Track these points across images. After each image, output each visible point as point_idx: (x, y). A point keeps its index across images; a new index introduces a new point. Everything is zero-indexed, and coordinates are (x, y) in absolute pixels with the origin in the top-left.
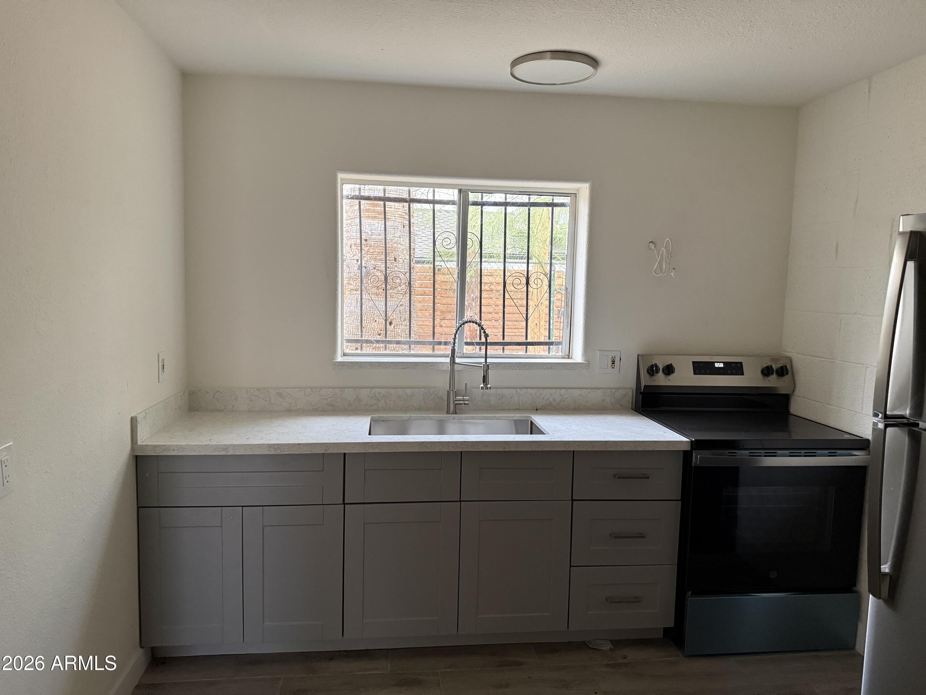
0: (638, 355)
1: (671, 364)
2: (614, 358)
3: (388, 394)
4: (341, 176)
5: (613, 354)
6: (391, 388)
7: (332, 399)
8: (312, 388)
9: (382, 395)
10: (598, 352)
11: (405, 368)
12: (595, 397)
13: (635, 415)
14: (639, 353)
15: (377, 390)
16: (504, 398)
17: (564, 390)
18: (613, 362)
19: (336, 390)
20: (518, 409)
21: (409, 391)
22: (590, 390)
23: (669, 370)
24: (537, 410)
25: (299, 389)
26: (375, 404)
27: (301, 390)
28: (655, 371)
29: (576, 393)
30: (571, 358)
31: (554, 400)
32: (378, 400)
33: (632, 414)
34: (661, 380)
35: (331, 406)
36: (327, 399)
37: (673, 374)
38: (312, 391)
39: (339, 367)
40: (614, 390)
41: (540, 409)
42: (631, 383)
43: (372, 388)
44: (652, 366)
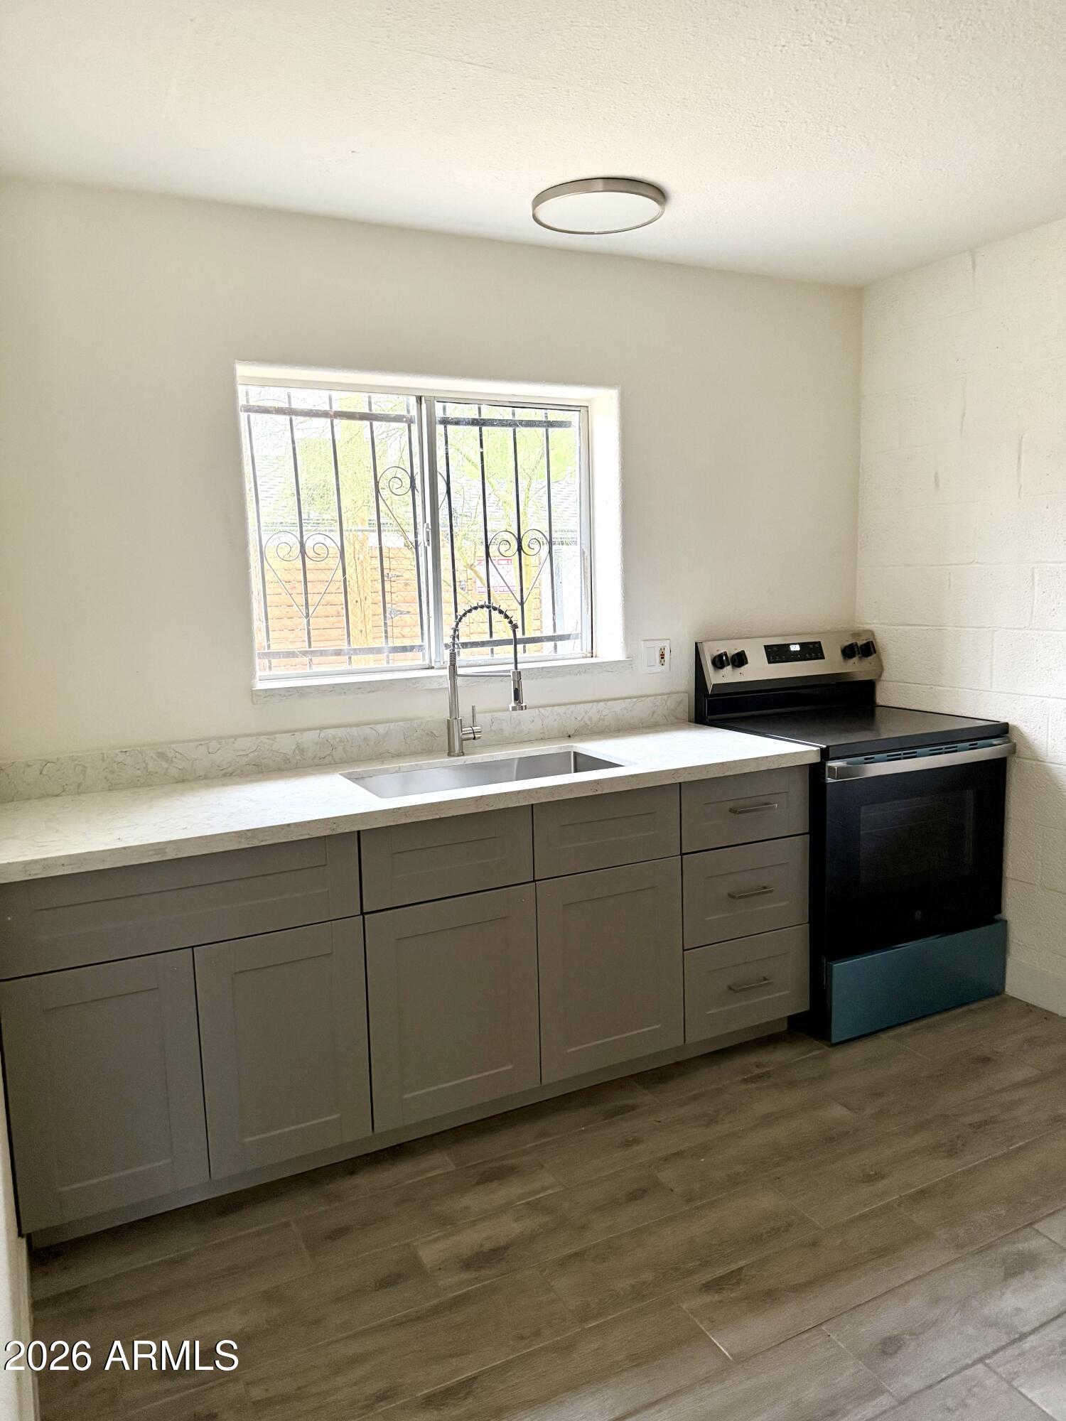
0: (696, 643)
1: (743, 651)
2: (663, 650)
3: (348, 736)
4: (242, 370)
5: (661, 644)
6: (350, 726)
7: (256, 754)
8: (219, 739)
9: (338, 740)
10: (642, 643)
11: (373, 691)
12: (641, 710)
13: (701, 728)
14: (697, 640)
15: (332, 731)
17: (602, 704)
18: (662, 656)
19: (262, 738)
20: (542, 739)
21: (381, 729)
22: (635, 700)
23: (739, 660)
24: (569, 736)
25: (197, 743)
26: (329, 755)
27: (201, 745)
28: (725, 662)
29: (618, 706)
30: (596, 657)
31: (590, 719)
32: (334, 748)
33: (689, 728)
34: (729, 676)
35: (254, 767)
36: (247, 755)
37: (746, 666)
38: (220, 743)
39: (266, 699)
40: (666, 696)
41: (574, 735)
42: (686, 681)
43: (322, 728)
44: (720, 656)
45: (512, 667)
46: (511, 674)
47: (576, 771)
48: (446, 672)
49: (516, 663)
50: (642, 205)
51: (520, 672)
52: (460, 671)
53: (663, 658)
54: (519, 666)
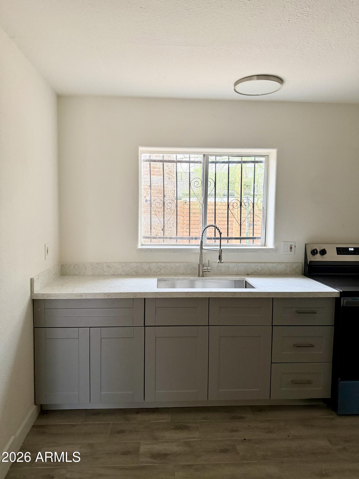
0: (305, 244)
1: (325, 249)
2: (291, 246)
3: (166, 266)
4: (141, 149)
5: (291, 244)
6: (167, 263)
7: (136, 268)
8: (125, 263)
9: (162, 267)
10: (282, 242)
11: (175, 252)
12: (281, 268)
13: (304, 278)
14: (306, 243)
15: (161, 264)
16: (229, 268)
17: (263, 264)
18: (291, 248)
19: (138, 264)
20: (237, 274)
21: (177, 265)
22: (278, 264)
23: (323, 252)
24: (248, 275)
25: (119, 263)
26: (159, 271)
28: (315, 253)
29: (270, 265)
30: (266, 246)
31: (258, 269)
32: (161, 269)
33: (302, 277)
34: (318, 258)
35: (135, 273)
36: (133, 269)
37: (326, 255)
38: (125, 264)
39: (140, 252)
40: (291, 264)
41: (250, 274)
42: (301, 259)
43: (157, 263)
44: (314, 250)
45: (219, 247)
46: (218, 250)
47: (246, 288)
48: (199, 247)
49: (220, 246)
50: (274, 84)
51: (222, 250)
52: (204, 247)
53: (291, 249)
54: (222, 247)
